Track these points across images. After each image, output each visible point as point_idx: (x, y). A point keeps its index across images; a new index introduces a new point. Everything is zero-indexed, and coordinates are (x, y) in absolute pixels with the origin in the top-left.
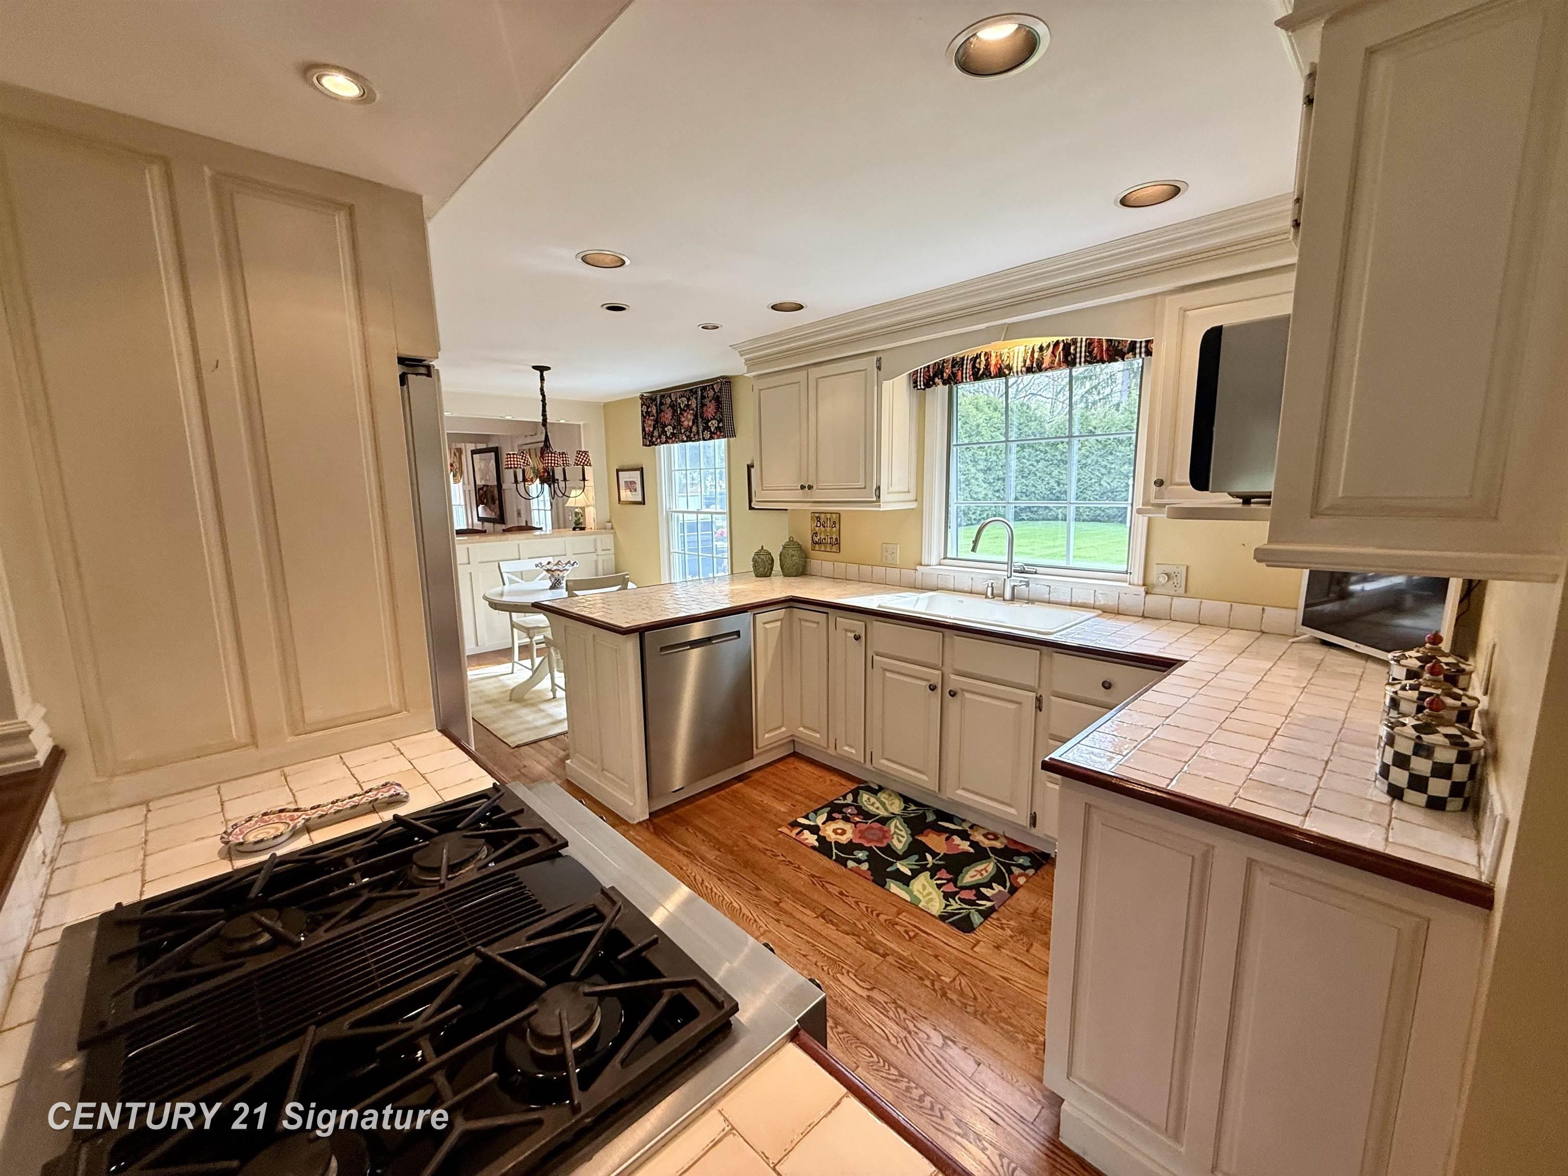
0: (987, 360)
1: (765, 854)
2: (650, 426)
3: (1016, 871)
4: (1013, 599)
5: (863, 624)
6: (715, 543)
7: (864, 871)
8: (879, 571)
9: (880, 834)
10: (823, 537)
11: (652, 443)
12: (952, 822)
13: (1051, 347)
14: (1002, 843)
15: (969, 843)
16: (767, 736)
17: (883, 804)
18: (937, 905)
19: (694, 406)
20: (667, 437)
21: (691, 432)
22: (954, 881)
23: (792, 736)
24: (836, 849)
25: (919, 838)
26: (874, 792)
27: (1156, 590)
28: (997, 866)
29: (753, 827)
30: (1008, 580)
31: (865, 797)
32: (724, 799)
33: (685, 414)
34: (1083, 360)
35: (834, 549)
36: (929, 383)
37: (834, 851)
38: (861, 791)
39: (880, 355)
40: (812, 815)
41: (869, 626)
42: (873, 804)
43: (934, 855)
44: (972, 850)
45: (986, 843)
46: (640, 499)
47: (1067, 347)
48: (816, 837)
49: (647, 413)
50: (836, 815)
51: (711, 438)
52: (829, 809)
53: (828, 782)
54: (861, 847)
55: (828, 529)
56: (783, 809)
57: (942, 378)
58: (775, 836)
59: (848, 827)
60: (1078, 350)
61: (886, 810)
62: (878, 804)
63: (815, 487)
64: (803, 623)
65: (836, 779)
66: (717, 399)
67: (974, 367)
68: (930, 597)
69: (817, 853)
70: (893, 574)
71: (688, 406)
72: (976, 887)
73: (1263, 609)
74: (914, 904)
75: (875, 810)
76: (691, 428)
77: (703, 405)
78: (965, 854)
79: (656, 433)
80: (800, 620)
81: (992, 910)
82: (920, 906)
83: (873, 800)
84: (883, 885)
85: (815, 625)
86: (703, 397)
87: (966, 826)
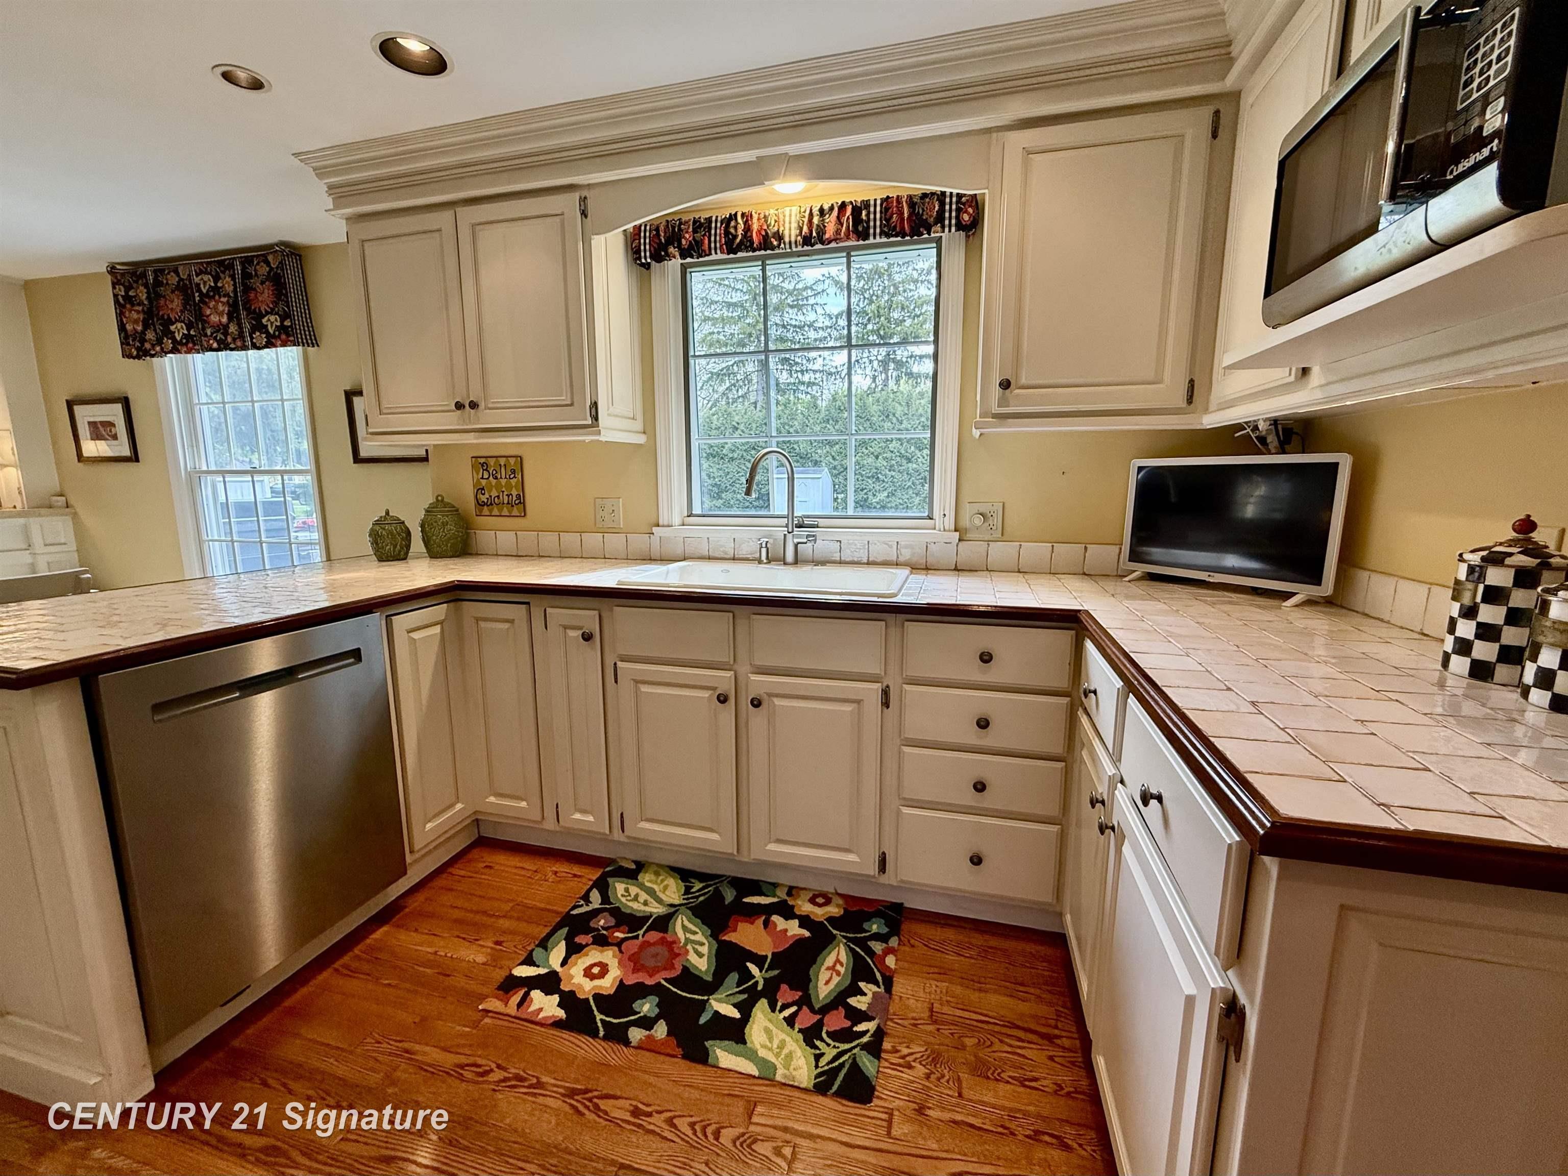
0: (746, 223)
1: (461, 1078)
2: (136, 322)
3: (877, 947)
4: (796, 562)
5: (596, 612)
6: (293, 534)
7: (663, 1043)
8: (593, 540)
9: (662, 951)
10: (494, 493)
11: (143, 353)
12: (761, 893)
13: (836, 209)
14: (838, 906)
15: (796, 922)
16: (429, 826)
17: (651, 892)
18: (802, 1062)
19: (229, 288)
20: (174, 341)
21: (226, 334)
22: (805, 1001)
23: (475, 813)
24: (601, 1012)
25: (726, 938)
26: (631, 874)
27: (969, 536)
28: (852, 950)
29: (424, 1019)
30: (789, 536)
31: (619, 887)
32: (352, 973)
33: (212, 304)
34: (878, 230)
35: (515, 512)
36: (659, 255)
37: (599, 1017)
38: (610, 880)
39: (585, 193)
40: (538, 954)
41: (604, 615)
42: (636, 898)
43: (759, 961)
44: (807, 934)
45: (819, 913)
46: (126, 452)
47: (856, 211)
48: (556, 998)
49: (127, 298)
50: (581, 939)
51: (269, 345)
52: (565, 930)
53: (551, 877)
54: (641, 991)
55: (503, 482)
56: (481, 959)
57: (679, 247)
58: (475, 1025)
59: (609, 956)
60: (872, 216)
61: (660, 901)
62: (643, 896)
63: (482, 405)
64: (482, 624)
65: (564, 868)
66: (277, 281)
67: (727, 233)
68: (681, 568)
69: (566, 1035)
70: (615, 542)
71: (216, 290)
72: (839, 1000)
73: (1086, 548)
74: (767, 1076)
75: (643, 908)
76: (226, 327)
77: (247, 289)
78: (800, 942)
79: (150, 335)
80: (477, 620)
81: (880, 1034)
82: (778, 1077)
83: (634, 890)
84: (701, 1057)
85: (506, 626)
86: (246, 276)
87: (782, 894)
